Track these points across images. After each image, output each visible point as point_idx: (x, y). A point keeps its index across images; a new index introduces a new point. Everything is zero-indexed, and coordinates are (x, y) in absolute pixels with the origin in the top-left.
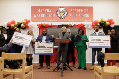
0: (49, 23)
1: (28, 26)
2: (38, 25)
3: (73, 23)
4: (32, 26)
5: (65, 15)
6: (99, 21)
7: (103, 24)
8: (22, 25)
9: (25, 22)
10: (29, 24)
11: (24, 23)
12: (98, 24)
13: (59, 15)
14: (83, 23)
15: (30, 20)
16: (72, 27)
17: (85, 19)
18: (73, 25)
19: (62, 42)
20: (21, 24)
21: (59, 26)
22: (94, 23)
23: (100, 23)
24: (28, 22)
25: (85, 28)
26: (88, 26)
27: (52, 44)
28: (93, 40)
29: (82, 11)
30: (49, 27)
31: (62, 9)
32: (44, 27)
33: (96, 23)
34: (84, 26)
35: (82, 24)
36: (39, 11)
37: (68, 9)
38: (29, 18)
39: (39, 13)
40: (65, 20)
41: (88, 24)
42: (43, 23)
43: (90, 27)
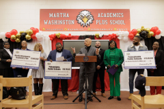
0: (66, 34)
1: (35, 38)
2: (50, 36)
3: (100, 34)
4: (42, 38)
5: (90, 21)
6: (139, 30)
7: (144, 34)
8: (27, 36)
9: (31, 31)
10: (37, 35)
11: (30, 33)
12: (138, 34)
13: (80, 21)
14: (115, 33)
15: (39, 28)
16: (99, 38)
17: (119, 27)
18: (101, 36)
19: (86, 60)
20: (26, 34)
21: (81, 37)
22: (131, 33)
23: (140, 33)
24: (35, 31)
25: (119, 40)
26: (123, 37)
27: (70, 63)
28: (131, 58)
29: (114, 15)
30: (66, 39)
31: (85, 13)
32: (59, 38)
33: (134, 32)
34: (117, 37)
35: (114, 35)
36: (51, 15)
37: (93, 13)
38: (37, 26)
39: (51, 19)
40: (89, 29)
41: (122, 34)
42: (57, 33)
43: (126, 38)
